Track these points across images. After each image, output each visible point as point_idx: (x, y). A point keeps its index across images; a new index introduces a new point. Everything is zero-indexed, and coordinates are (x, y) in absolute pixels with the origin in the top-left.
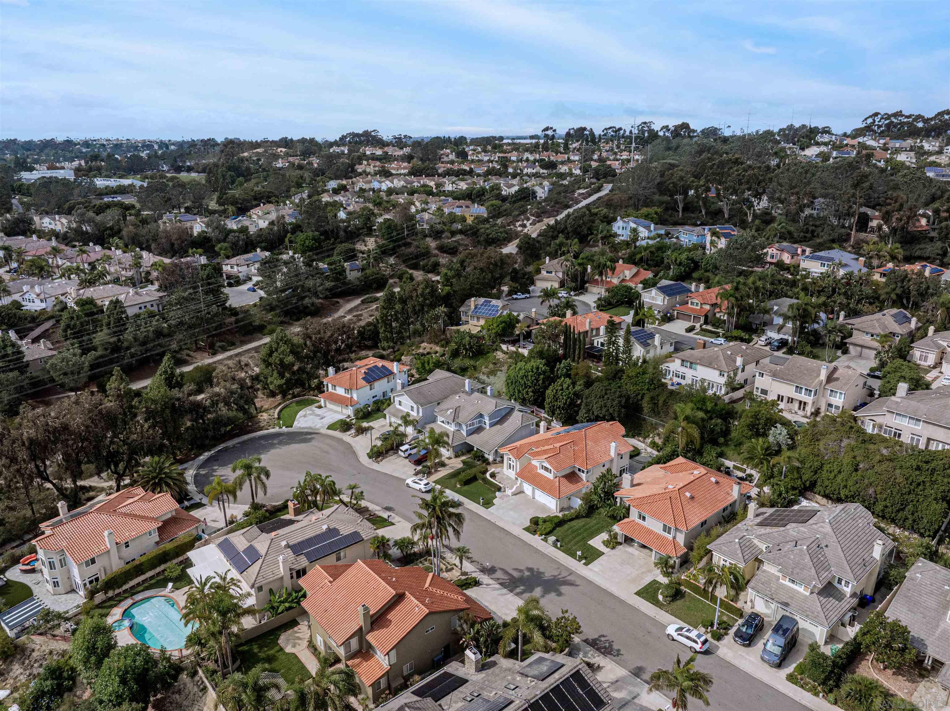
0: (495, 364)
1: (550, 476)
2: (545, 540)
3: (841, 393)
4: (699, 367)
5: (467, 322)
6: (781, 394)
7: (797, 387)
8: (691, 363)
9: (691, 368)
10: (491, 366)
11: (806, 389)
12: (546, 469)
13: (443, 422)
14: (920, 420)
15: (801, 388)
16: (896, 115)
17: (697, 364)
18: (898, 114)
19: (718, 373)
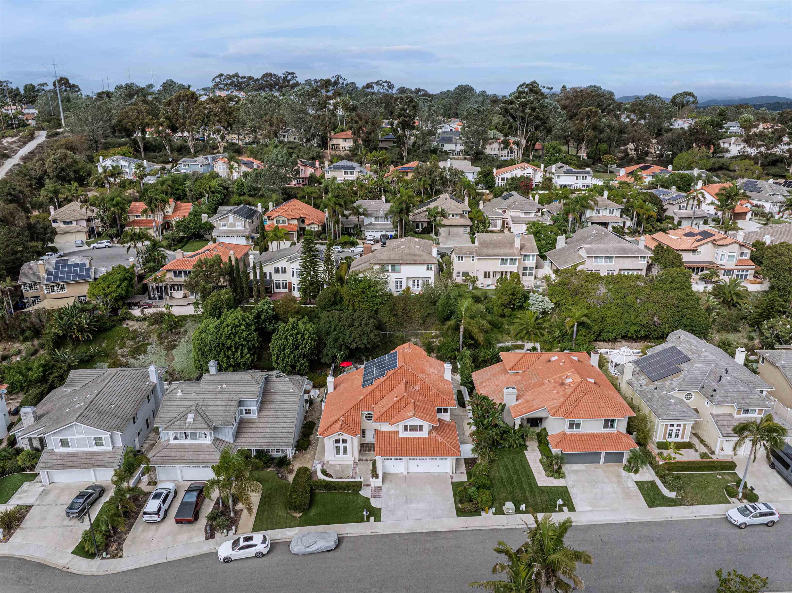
0: (133, 339)
1: (424, 434)
2: (500, 512)
3: (533, 255)
4: (402, 268)
5: (37, 299)
6: (487, 270)
7: (502, 259)
8: (393, 265)
9: (393, 270)
10: (129, 343)
11: (511, 259)
12: (414, 428)
13: (176, 438)
14: (611, 257)
15: (506, 260)
16: (234, 76)
17: (401, 264)
18: (236, 75)
19: (424, 267)
